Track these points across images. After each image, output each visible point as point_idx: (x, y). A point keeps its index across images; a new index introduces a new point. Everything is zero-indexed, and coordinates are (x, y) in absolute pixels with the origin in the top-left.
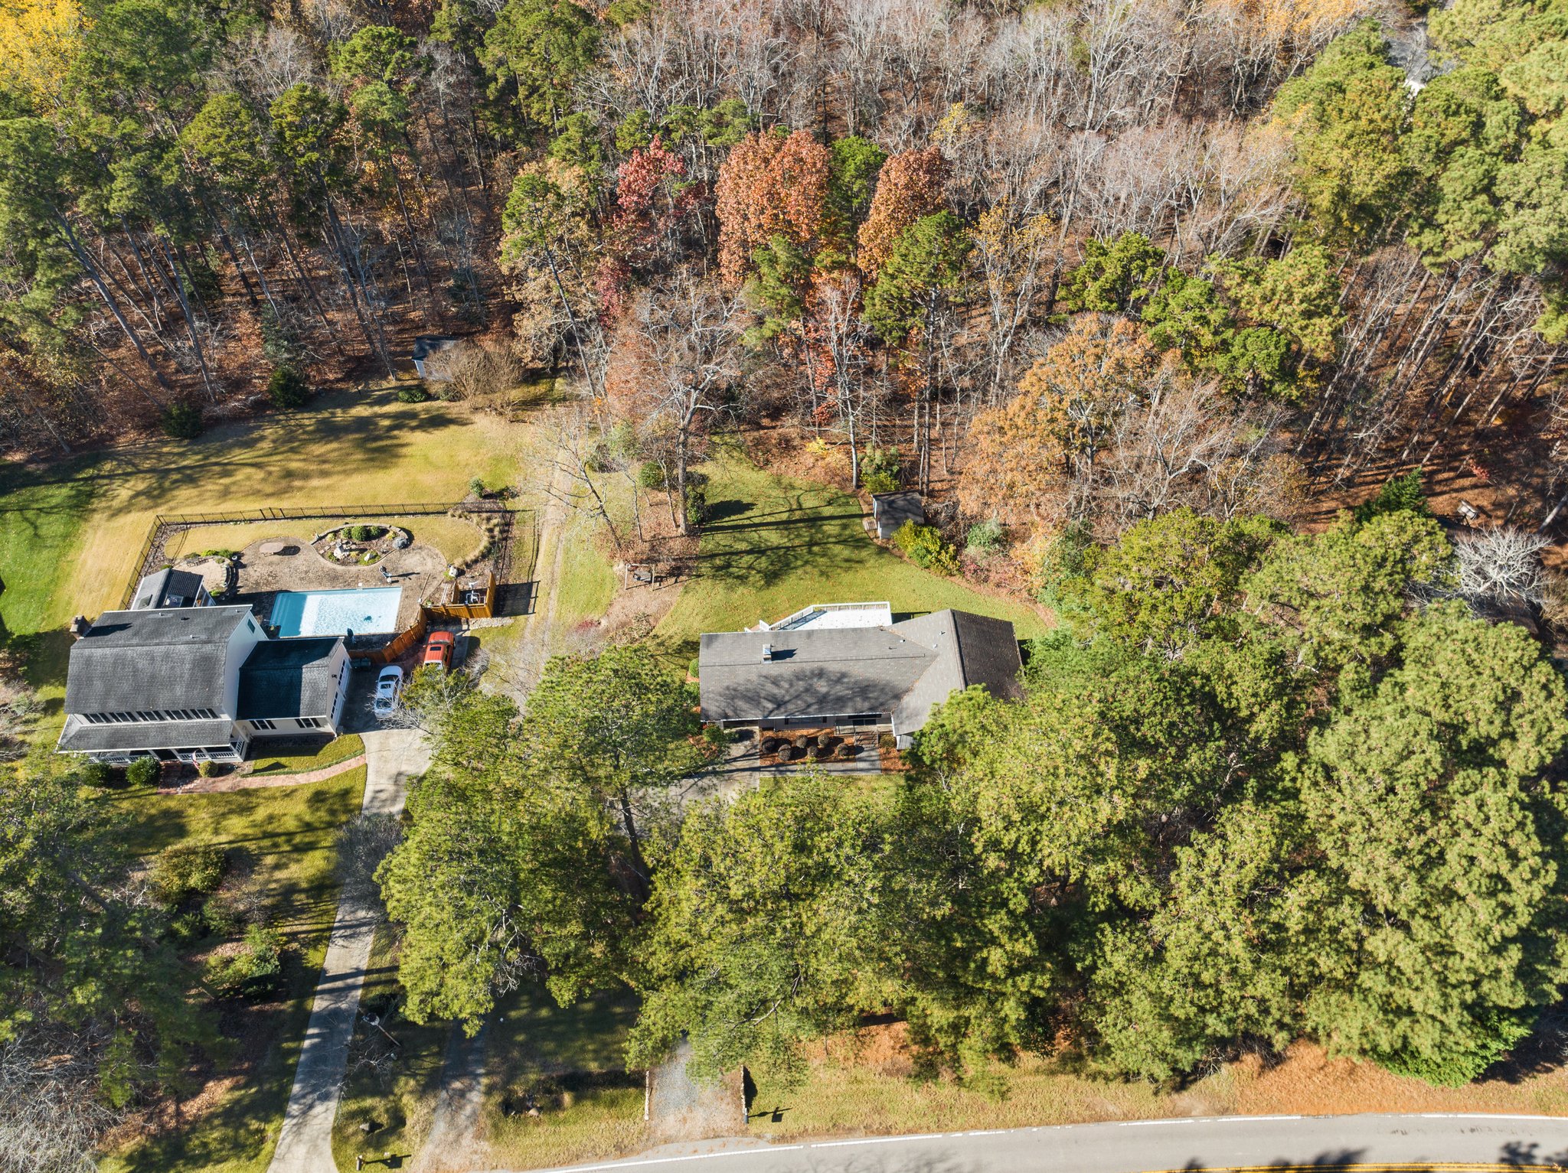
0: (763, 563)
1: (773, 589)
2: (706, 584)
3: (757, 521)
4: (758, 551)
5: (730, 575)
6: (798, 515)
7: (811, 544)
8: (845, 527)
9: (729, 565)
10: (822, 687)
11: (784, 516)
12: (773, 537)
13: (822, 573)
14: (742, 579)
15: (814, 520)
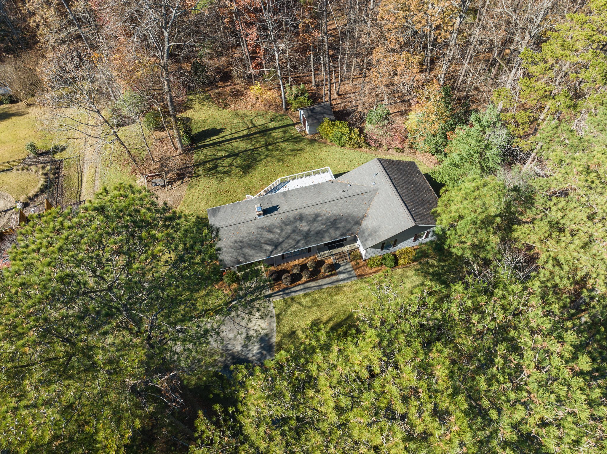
0: (239, 161)
1: (249, 176)
3: (228, 137)
4: (233, 155)
5: (219, 172)
6: (254, 130)
7: (267, 145)
8: (285, 132)
9: (217, 166)
10: (304, 227)
11: (246, 132)
12: (242, 145)
13: (279, 160)
14: (227, 173)
15: (265, 131)
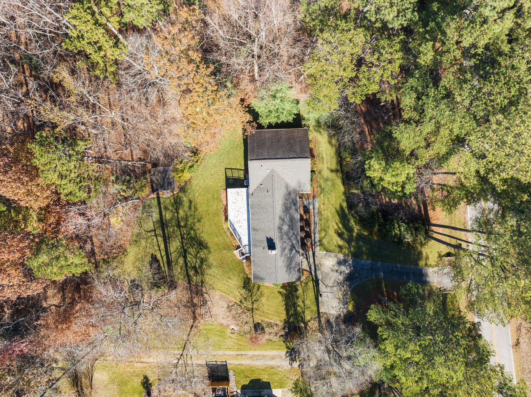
2: (207, 278)
6: (159, 232)
7: (179, 226)
8: (166, 208)
11: (160, 239)
12: (175, 245)
15: (162, 223)
